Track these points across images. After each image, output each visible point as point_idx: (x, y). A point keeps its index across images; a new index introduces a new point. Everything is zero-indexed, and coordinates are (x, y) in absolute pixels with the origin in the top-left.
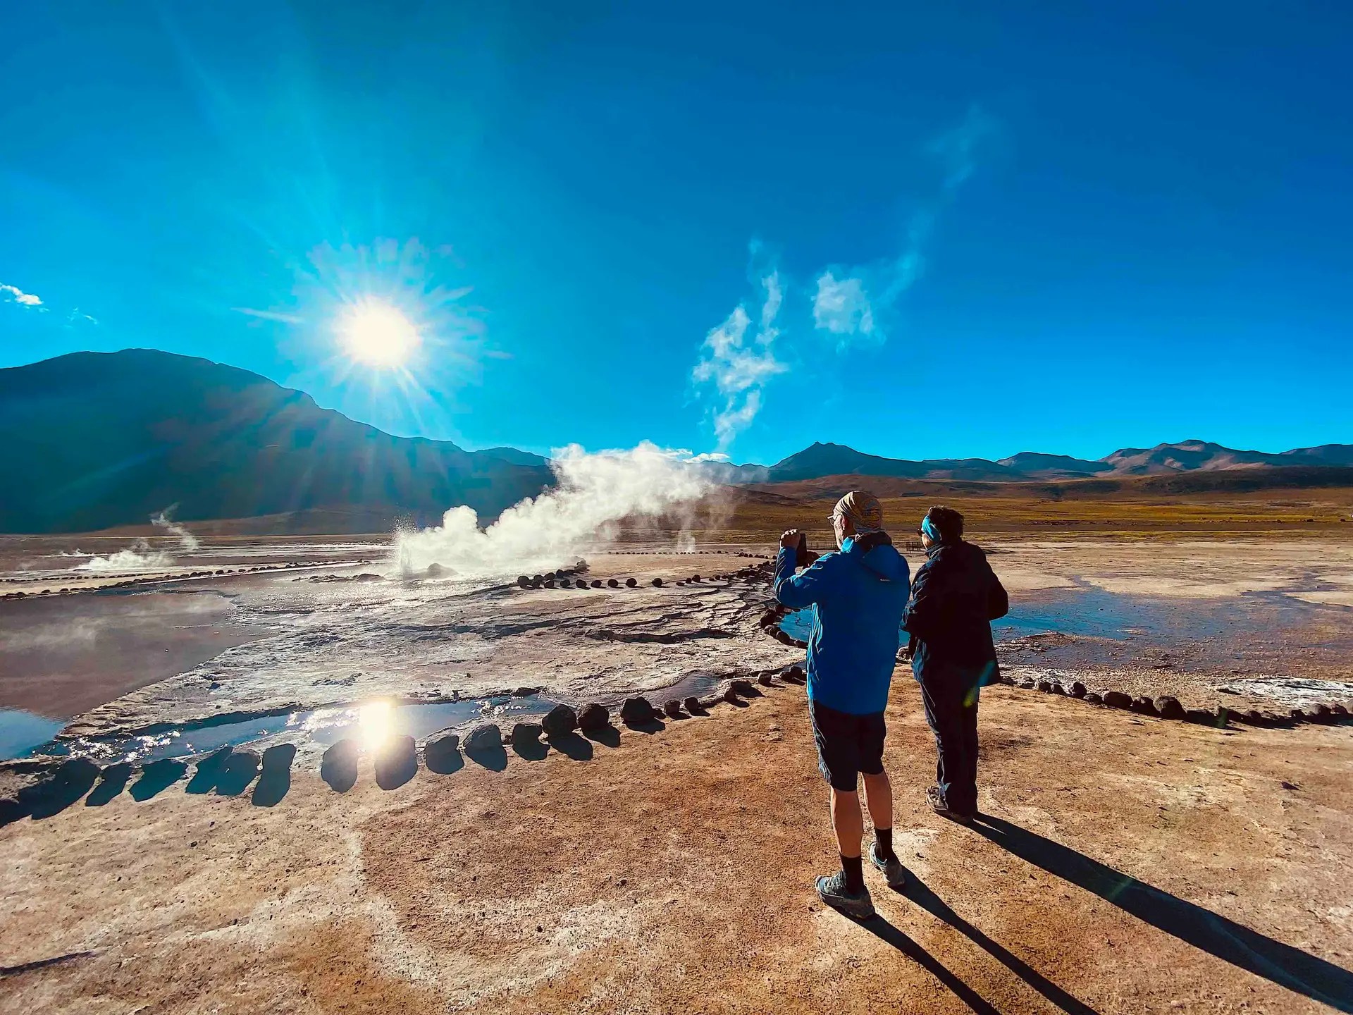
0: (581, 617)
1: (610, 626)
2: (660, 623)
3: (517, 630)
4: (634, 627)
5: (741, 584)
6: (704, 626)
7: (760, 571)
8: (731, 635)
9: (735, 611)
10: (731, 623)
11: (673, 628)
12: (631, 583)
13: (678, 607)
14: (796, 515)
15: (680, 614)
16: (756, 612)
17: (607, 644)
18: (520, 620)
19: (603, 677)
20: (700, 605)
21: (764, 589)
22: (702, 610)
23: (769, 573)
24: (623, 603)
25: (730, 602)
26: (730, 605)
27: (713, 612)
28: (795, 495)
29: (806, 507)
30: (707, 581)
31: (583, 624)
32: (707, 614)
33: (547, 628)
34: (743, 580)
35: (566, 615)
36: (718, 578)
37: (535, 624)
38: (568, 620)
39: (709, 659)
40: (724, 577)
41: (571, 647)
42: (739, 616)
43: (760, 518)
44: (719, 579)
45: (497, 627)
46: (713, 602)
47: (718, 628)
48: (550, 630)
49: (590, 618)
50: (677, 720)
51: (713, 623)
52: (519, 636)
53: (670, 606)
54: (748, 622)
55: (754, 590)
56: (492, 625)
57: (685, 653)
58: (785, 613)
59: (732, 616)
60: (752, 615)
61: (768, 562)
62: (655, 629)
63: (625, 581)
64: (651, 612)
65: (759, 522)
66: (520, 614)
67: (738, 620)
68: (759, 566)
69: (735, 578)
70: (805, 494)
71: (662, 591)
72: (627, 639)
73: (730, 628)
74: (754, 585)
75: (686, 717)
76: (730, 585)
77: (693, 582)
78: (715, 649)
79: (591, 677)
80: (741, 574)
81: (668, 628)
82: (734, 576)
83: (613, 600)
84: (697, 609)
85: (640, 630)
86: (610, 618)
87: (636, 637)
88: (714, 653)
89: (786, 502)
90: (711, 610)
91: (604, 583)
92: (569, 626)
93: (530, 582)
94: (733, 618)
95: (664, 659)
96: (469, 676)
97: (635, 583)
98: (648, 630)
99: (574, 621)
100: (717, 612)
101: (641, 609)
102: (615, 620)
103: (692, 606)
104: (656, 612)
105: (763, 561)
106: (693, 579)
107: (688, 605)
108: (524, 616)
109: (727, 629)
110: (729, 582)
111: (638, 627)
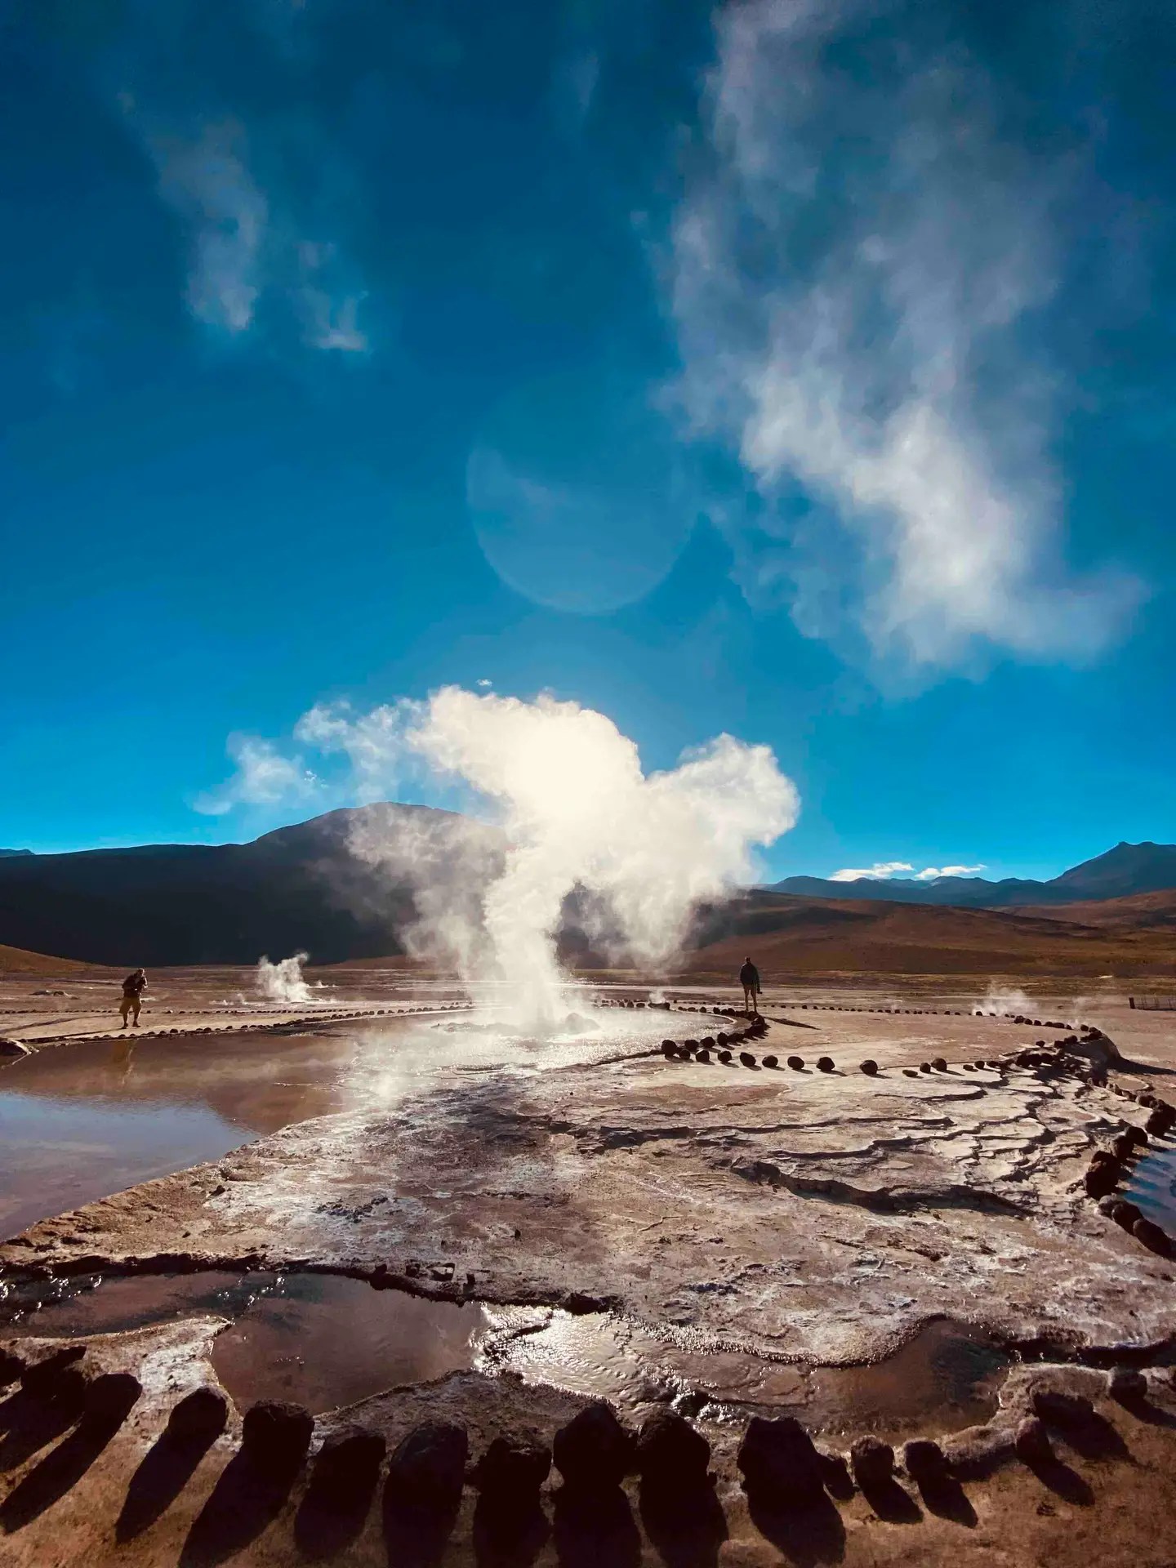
0: (730, 1128)
1: (776, 1154)
2: (869, 1158)
3: (631, 1139)
4: (818, 1163)
5: (1025, 1080)
6: (958, 1178)
7: (1061, 1055)
8: (1020, 1211)
9: (1024, 1144)
10: (1017, 1177)
11: (894, 1174)
12: (826, 1065)
13: (904, 1123)
14: (1106, 954)
15: (908, 1142)
16: (1069, 1151)
17: (763, 1194)
18: (640, 1121)
19: (736, 1292)
20: (948, 1123)
21: (1078, 1095)
22: (951, 1137)
23: (1080, 1058)
24: (805, 1106)
25: (1008, 1122)
26: (1009, 1130)
27: (975, 1144)
28: (1098, 922)
29: (1122, 941)
30: (959, 1068)
31: (733, 1142)
32: (964, 1147)
33: (676, 1141)
34: (1031, 1073)
35: (708, 1120)
36: (980, 1065)
37: (659, 1131)
38: (711, 1130)
39: (975, 1281)
40: (992, 1064)
41: (700, 1192)
42: (1034, 1157)
43: (1042, 958)
44: (982, 1068)
45: (604, 1131)
46: (973, 1118)
47: (988, 1189)
48: (680, 1146)
49: (746, 1130)
50: (883, 1518)
51: (978, 1171)
52: (631, 1152)
53: (889, 1120)
54: (1055, 1178)
55: (1056, 1095)
56: (597, 1126)
57: (920, 1252)
58: (1135, 1156)
59: (1019, 1158)
60: (1062, 1158)
61: (1074, 1038)
62: (860, 1172)
63: (816, 1058)
64: (855, 1129)
65: (1040, 963)
66: (642, 1108)
67: (1033, 1169)
68: (1058, 1044)
69: (1013, 1066)
70: (1116, 920)
71: (875, 1085)
72: (804, 1189)
73: (1013, 1192)
74: (1054, 1083)
75: (915, 1516)
76: (1004, 1082)
77: (933, 1070)
78: (986, 1251)
79: (712, 1287)
80: (1025, 1060)
81: (883, 1174)
82: (1010, 1062)
83: (791, 1096)
84: (940, 1133)
85: (831, 1171)
86: (779, 1135)
87: (820, 1187)
88: (983, 1262)
89: (1084, 933)
90: (970, 1137)
91: (783, 1062)
92: (707, 1143)
93: (678, 1050)
94: (1019, 1164)
95: (871, 1263)
96: (518, 1234)
97: (833, 1065)
98: (844, 1175)
99: (719, 1135)
100: (983, 1143)
101: (835, 1122)
102: (787, 1141)
103: (933, 1124)
104: (865, 1131)
105: (1064, 1034)
106: (933, 1065)
107: (924, 1122)
108: (649, 1112)
109: (1010, 1192)
110: (1002, 1073)
111: (826, 1163)
